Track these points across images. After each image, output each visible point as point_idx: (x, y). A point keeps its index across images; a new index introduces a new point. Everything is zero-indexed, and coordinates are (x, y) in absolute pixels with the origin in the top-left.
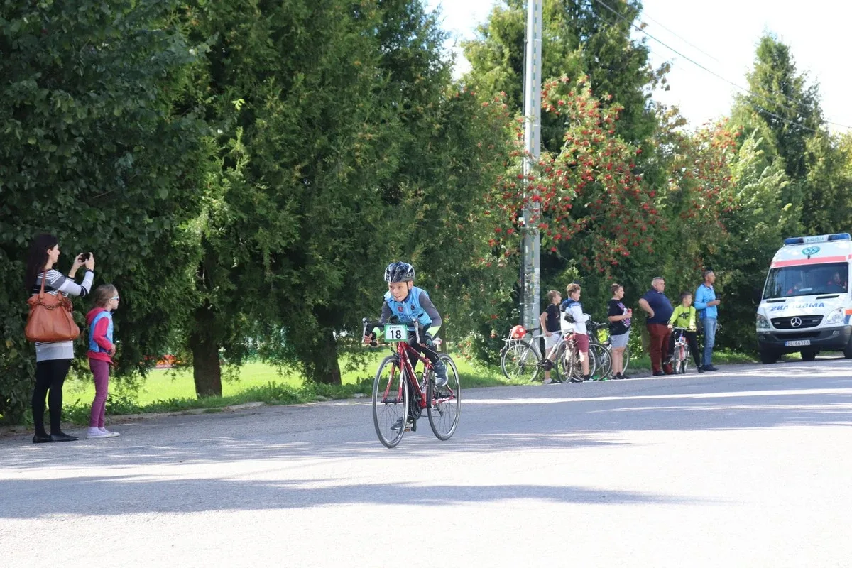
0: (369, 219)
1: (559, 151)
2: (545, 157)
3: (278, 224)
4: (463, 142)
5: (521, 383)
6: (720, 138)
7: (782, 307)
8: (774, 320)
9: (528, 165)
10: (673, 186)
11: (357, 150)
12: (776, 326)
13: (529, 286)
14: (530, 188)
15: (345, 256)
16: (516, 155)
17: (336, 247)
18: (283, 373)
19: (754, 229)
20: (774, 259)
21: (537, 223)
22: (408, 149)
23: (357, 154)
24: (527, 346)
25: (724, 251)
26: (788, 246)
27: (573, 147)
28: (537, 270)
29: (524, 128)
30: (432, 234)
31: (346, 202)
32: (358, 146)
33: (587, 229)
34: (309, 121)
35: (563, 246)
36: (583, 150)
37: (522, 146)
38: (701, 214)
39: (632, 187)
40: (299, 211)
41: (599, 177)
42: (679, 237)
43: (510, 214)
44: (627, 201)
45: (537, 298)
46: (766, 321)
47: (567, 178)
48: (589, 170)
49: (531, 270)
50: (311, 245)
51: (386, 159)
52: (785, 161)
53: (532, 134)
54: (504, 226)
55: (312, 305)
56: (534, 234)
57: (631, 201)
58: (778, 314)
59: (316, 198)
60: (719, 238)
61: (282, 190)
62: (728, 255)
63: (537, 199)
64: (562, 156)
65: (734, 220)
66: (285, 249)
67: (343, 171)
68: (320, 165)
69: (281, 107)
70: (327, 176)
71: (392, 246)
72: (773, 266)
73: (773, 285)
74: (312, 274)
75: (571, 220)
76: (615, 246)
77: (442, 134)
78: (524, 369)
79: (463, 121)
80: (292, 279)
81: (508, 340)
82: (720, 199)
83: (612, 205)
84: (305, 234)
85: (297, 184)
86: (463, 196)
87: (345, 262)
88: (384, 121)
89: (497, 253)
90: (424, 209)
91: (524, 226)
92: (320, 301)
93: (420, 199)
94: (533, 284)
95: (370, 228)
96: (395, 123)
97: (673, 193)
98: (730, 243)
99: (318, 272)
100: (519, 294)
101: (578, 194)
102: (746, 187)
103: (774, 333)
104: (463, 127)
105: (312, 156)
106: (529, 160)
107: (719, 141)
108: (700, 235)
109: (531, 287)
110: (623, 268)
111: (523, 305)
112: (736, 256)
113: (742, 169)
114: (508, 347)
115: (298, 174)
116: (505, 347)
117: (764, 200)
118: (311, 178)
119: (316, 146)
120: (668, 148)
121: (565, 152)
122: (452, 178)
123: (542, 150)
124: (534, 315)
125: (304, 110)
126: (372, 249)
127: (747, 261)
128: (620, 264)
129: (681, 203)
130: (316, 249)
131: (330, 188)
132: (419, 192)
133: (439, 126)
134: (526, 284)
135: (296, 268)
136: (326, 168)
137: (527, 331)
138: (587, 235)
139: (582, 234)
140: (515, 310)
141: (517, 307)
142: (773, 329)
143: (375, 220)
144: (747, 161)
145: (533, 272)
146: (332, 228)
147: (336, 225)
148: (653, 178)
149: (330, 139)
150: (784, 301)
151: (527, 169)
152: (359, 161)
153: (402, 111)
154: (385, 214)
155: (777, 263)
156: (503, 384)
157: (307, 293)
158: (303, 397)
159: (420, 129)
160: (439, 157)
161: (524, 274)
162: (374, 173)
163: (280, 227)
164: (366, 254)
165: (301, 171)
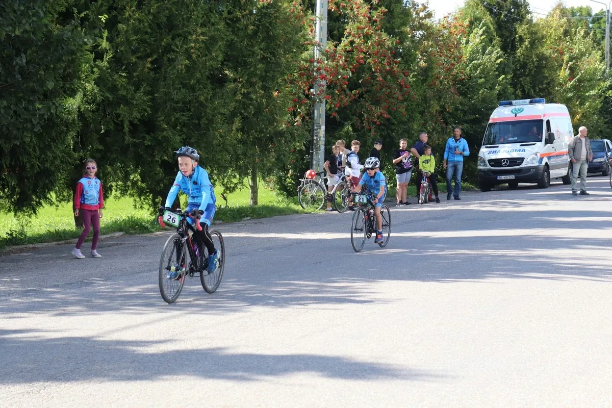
0: (202, 98)
1: (340, 41)
2: (329, 46)
3: (135, 102)
4: (270, 39)
5: (310, 211)
6: (455, 27)
7: (496, 151)
8: (490, 161)
9: (317, 51)
10: (423, 64)
11: (192, 48)
12: (491, 165)
13: (317, 139)
14: (319, 69)
15: (184, 125)
16: (309, 44)
17: (177, 119)
18: (137, 207)
19: (478, 93)
20: (492, 116)
21: (323, 94)
22: (230, 45)
23: (192, 51)
24: (317, 184)
25: (457, 109)
26: (502, 107)
27: (350, 38)
28: (323, 128)
29: (316, 23)
30: (245, 106)
31: (185, 86)
32: (193, 45)
33: (359, 97)
34: (158, 25)
35: (342, 110)
36: (357, 41)
37: (314, 37)
38: (441, 82)
39: (392, 68)
40: (151, 93)
41: (369, 60)
42: (425, 99)
43: (304, 87)
44: (389, 77)
45: (323, 147)
46: (484, 161)
47: (346, 61)
48: (362, 56)
49: (319, 127)
50: (159, 117)
51: (214, 54)
52: (501, 41)
53: (321, 29)
54: (299, 97)
55: (160, 160)
56: (321, 102)
57: (391, 77)
58: (493, 157)
59: (163, 83)
60: (453, 100)
61: (138, 76)
62: (459, 112)
63: (323, 78)
64: (342, 44)
65: (465, 87)
66: (139, 120)
67: (182, 63)
68: (165, 59)
69: (137, 15)
70: (170, 68)
71: (219, 118)
72: (490, 121)
73: (490, 134)
74: (160, 138)
75: (348, 92)
76: (378, 111)
77: (255, 33)
78: (314, 200)
79: (270, 23)
80: (146, 142)
81: (303, 180)
82: (455, 71)
83: (377, 81)
84: (155, 109)
85: (148, 72)
86: (267, 81)
87: (184, 130)
88: (213, 24)
89: (295, 114)
90: (242, 92)
91: (314, 95)
92: (166, 158)
93: (240, 85)
94: (320, 137)
95: (201, 104)
96: (221, 26)
97: (422, 69)
98: (461, 103)
99: (164, 137)
100: (310, 145)
101: (353, 73)
102: (473, 62)
103: (489, 170)
104: (271, 28)
105: (160, 51)
106: (318, 48)
107: (455, 30)
108: (440, 98)
109: (318, 139)
110: (384, 125)
111: (313, 153)
112: (465, 113)
113: (471, 49)
114: (303, 185)
115: (149, 65)
116: (301, 185)
117: (485, 73)
118: (159, 68)
119: (163, 44)
120: (419, 33)
121: (345, 41)
122: (260, 66)
123: (328, 40)
124: (320, 161)
125: (154, 17)
126: (204, 121)
127: (472, 117)
128: (382, 122)
129: (428, 76)
130: (163, 120)
131: (171, 76)
132: (239, 80)
133: (252, 27)
134: (315, 138)
135: (148, 133)
136: (171, 61)
137: (317, 174)
138: (359, 102)
139: (355, 101)
140: (307, 156)
141: (308, 153)
142: (489, 167)
143: (206, 99)
144: (474, 43)
145: (320, 129)
146: (174, 105)
147: (177, 103)
148: (408, 58)
149: (173, 39)
150: (498, 147)
151: (317, 55)
152: (194, 56)
153: (226, 16)
154: (214, 96)
155: (493, 119)
156: (297, 212)
157: (156, 152)
158: (153, 228)
159: (239, 29)
160: (253, 50)
161: (313, 130)
162: (205, 64)
163: (136, 104)
164: (199, 124)
165: (151, 63)
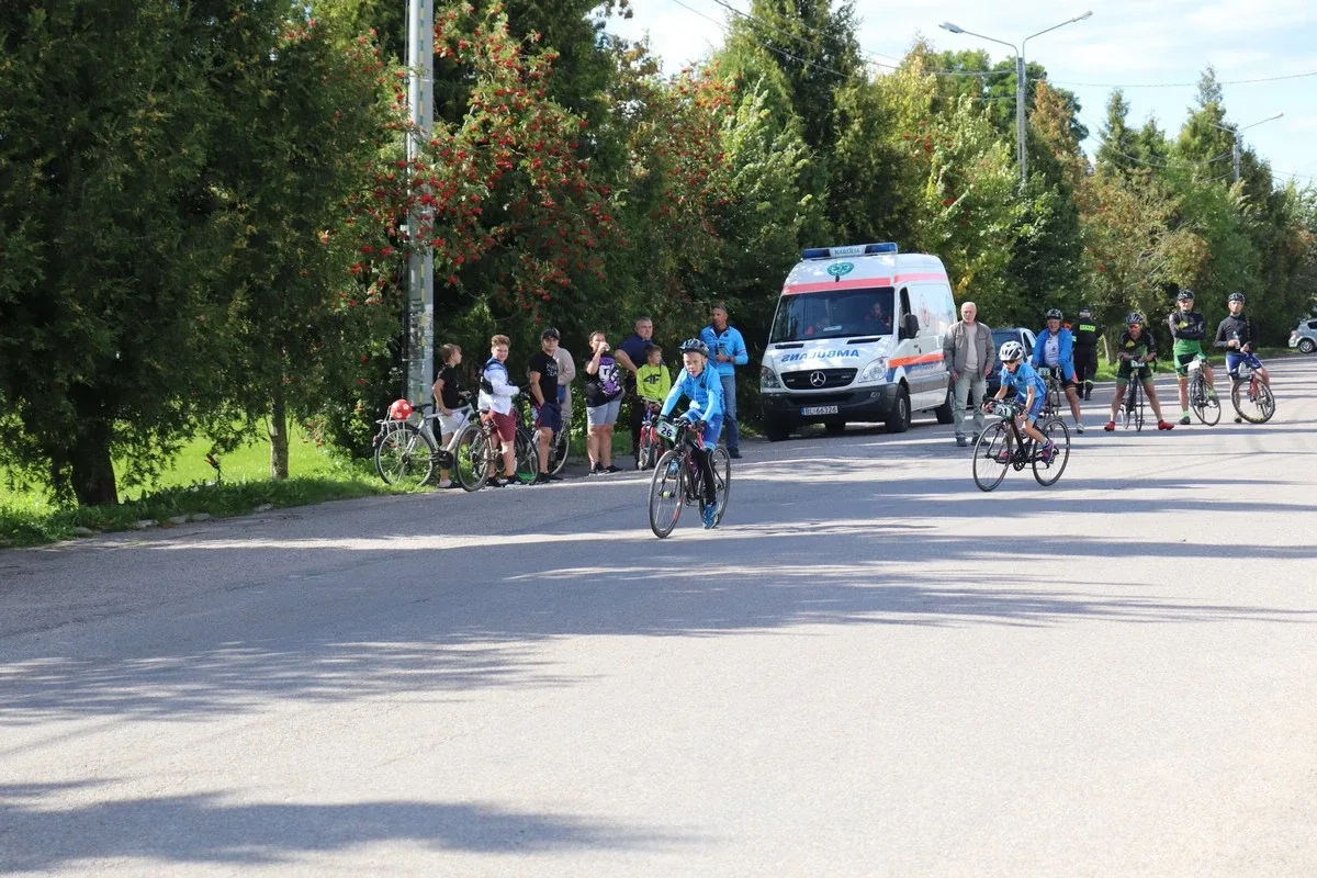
0: (160, 247)
1: (461, 122)
2: (437, 132)
3: (7, 255)
4: (307, 115)
5: (403, 489)
6: (708, 93)
7: (797, 356)
8: (786, 376)
9: (414, 144)
10: (639, 170)
11: (137, 137)
12: (789, 385)
13: (416, 333)
14: (417, 183)
15: (121, 305)
16: (394, 128)
17: (105, 293)
18: (16, 486)
19: (759, 233)
20: (788, 281)
21: (428, 237)
22: (221, 131)
23: (138, 143)
24: (415, 431)
25: (714, 267)
26: (809, 261)
27: (483, 115)
28: (429, 308)
29: (408, 84)
30: (260, 266)
31: (121, 220)
32: (139, 130)
33: (505, 243)
34: (57, 85)
35: (470, 271)
36: (497, 120)
37: (405, 114)
38: (680, 209)
39: (574, 179)
40: (45, 235)
41: (523, 163)
42: (647, 246)
43: (386, 221)
44: (569, 200)
45: (429, 351)
46: (774, 377)
47: (475, 164)
48: (507, 152)
49: (419, 308)
50: (63, 288)
51: (185, 151)
52: (804, 121)
53: (420, 95)
54: (376, 242)
55: (67, 384)
56: (425, 253)
57: (573, 200)
58: (792, 367)
59: (70, 213)
60: (706, 246)
61: (12, 198)
62: (719, 273)
63: (427, 201)
64: (465, 129)
65: (730, 218)
66: (18, 295)
67: (115, 171)
68: (76, 160)
69: (8, 64)
70: (89, 180)
71: (197, 291)
72: (785, 292)
73: (785, 319)
74: (66, 335)
75: (480, 230)
76: (549, 270)
77: (275, 104)
78: (410, 466)
79: (308, 83)
80: (34, 343)
81: (385, 422)
82: (709, 186)
83: (543, 206)
84: (54, 268)
85: (38, 191)
86: (307, 207)
87: (121, 316)
88: (181, 86)
89: (366, 280)
90: (248, 233)
91: (408, 238)
92: (80, 378)
93: (242, 217)
94: (422, 329)
95: (159, 261)
96: (200, 89)
97: (638, 181)
98: (722, 255)
99: (76, 331)
100: (402, 346)
101: (491, 191)
102: (746, 167)
103: (786, 396)
104: (308, 93)
105: (64, 143)
106: (415, 136)
107: (707, 98)
108: (679, 242)
109: (419, 334)
110: (560, 302)
111: (407, 363)
112: (731, 274)
113: (740, 140)
114: (385, 433)
115: (39, 175)
116: (381, 433)
117: (771, 190)
118: (63, 179)
119: (70, 126)
120: (630, 106)
121: (471, 122)
122: (291, 176)
123: (435, 119)
124: (423, 381)
125: (47, 69)
126: (164, 297)
127: (747, 283)
128: (557, 297)
129: (650, 197)
130: (71, 296)
131: (92, 199)
132: (239, 206)
133: (270, 92)
134: (412, 330)
135: (41, 326)
136: (89, 166)
137: (414, 409)
138: (505, 251)
139: (496, 250)
140: (395, 369)
141: (398, 364)
142: (784, 389)
143: (169, 250)
144: (747, 127)
145: (423, 311)
146: (98, 261)
147: (104, 256)
148: (608, 159)
149: (93, 117)
150: (801, 346)
151: (412, 151)
152: (141, 154)
153: (210, 69)
154: (185, 240)
155: (791, 288)
156: (374, 492)
157: (58, 365)
158: (53, 532)
159: (240, 97)
160: (270, 140)
161: (408, 315)
162: (166, 172)
163: (11, 259)
164: (154, 304)
165: (43, 169)
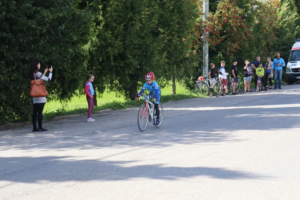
0: (148, 43)
1: (215, 12)
2: (210, 15)
3: (115, 45)
4: (180, 12)
5: (201, 97)
6: (274, 3)
7: (295, 64)
8: (292, 69)
9: (204, 17)
10: (257, 22)
11: (143, 18)
12: (293, 72)
13: (204, 61)
14: (205, 26)
15: (139, 56)
16: (200, 14)
17: (136, 53)
18: (118, 96)
19: (286, 36)
20: (293, 47)
21: (208, 39)
22: (161, 16)
23: (143, 19)
24: (204, 83)
25: (275, 44)
26: (298, 42)
27: (220, 10)
28: (207, 55)
29: (203, 4)
30: (170, 46)
31: (139, 37)
32: (143, 16)
33: (225, 40)
34: (126, 7)
35: (217, 46)
36: (224, 11)
37: (202, 11)
38: (267, 31)
39: (242, 24)
40: (123, 41)
41: (229, 21)
42: (259, 39)
43: (198, 35)
44: (240, 29)
45: (207, 65)
46: (289, 70)
47: (218, 22)
48: (226, 19)
49: (205, 55)
50: (127, 52)
51: (153, 21)
52: (298, 9)
53: (206, 6)
54: (196, 40)
55: (128, 74)
56: (206, 42)
57: (241, 29)
58: (294, 67)
59: (129, 36)
60: (273, 39)
61: (117, 33)
62: (276, 45)
63: (207, 30)
64: (216, 13)
65: (279, 32)
66: (118, 54)
67: (138, 26)
68: (130, 23)
69: (116, 3)
70: (132, 28)
71: (156, 52)
72: (292, 50)
73: (292, 56)
74: (128, 63)
75: (219, 37)
76: (235, 45)
77: (173, 10)
78: (203, 91)
79: (181, 5)
80: (121, 65)
81: (197, 81)
82: (274, 25)
83: (234, 31)
84: (125, 49)
85: (122, 31)
86: (180, 33)
87: (139, 58)
88: (152, 6)
89: (193, 49)
90: (167, 39)
91: (203, 39)
92: (131, 72)
93: (166, 35)
94: (206, 60)
95: (148, 46)
96: (157, 7)
97: (257, 25)
98: (277, 41)
99: (130, 62)
100: (201, 64)
101: (222, 28)
102: (283, 20)
103: (292, 74)
104: (181, 7)
105: (127, 20)
106: (204, 16)
107: (274, 4)
108: (266, 38)
109: (205, 61)
110: (238, 53)
111: (202, 68)
112: (279, 45)
113: (282, 14)
114: (197, 84)
115: (122, 27)
116: (196, 84)
117: (289, 25)
118: (127, 28)
119: (129, 16)
120: (255, 7)
121: (217, 12)
122: (177, 26)
123: (209, 12)
124: (206, 71)
125: (124, 4)
126: (149, 54)
127: (283, 48)
128: (237, 52)
129: (260, 28)
130: (129, 54)
131: (133, 32)
132: (165, 33)
133: (172, 7)
134: (204, 60)
135: (122, 61)
136: (133, 25)
137: (204, 78)
138: (225, 42)
139: (223, 41)
140: (199, 69)
141: (200, 68)
142: (292, 72)
143: (150, 43)
144: (284, 11)
145: (206, 56)
146: (135, 46)
147: (135, 45)
148: (249, 19)
149: (133, 14)
150: (296, 62)
151: (204, 19)
152: (144, 22)
153: (159, 2)
154: (153, 41)
155: (294, 48)
156: (195, 97)
157: (126, 70)
158: (125, 106)
159: (165, 8)
160: (172, 18)
161: (203, 57)
162: (149, 26)
163: (116, 46)
164: (146, 55)
165: (123, 26)
